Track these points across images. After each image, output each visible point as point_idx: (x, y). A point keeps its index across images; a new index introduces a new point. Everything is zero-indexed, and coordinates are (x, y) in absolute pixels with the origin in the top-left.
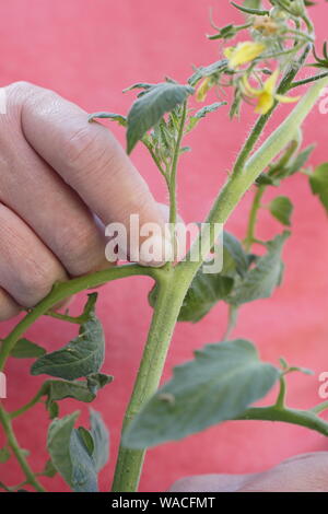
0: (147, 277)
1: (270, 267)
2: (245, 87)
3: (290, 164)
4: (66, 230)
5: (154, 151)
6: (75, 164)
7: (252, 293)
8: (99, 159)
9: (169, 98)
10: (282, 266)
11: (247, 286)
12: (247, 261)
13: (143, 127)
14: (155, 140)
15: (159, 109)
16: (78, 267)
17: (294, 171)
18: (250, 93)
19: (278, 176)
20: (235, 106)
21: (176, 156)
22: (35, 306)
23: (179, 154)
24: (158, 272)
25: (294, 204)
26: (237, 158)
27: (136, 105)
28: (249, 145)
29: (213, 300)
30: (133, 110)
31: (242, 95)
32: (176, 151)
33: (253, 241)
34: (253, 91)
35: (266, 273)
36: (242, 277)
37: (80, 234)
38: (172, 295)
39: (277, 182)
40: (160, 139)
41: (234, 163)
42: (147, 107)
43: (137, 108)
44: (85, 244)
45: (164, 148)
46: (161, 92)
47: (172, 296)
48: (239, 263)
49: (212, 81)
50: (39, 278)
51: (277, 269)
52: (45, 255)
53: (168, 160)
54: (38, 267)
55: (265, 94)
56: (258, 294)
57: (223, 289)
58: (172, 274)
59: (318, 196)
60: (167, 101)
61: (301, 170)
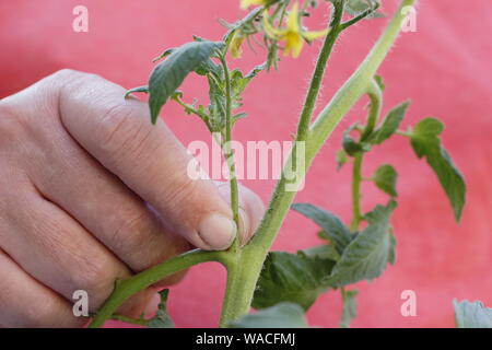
0: (215, 263)
1: (375, 242)
3: (379, 126)
4: (113, 218)
6: (108, 146)
7: (355, 272)
8: (135, 136)
9: (192, 55)
10: (393, 241)
13: (164, 91)
15: (181, 69)
19: (369, 141)
21: (228, 124)
22: (99, 310)
23: (232, 120)
24: (225, 256)
25: (398, 170)
26: (300, 118)
27: (157, 69)
28: (310, 101)
30: (154, 74)
31: (272, 42)
32: (228, 119)
37: (129, 221)
38: (241, 279)
39: (367, 146)
41: (297, 125)
42: (168, 69)
43: (158, 72)
44: (137, 233)
46: (183, 52)
47: (242, 281)
48: (338, 242)
50: (92, 276)
51: (386, 243)
52: (96, 249)
54: (88, 263)
55: (290, 33)
56: (364, 273)
58: (239, 256)
59: (424, 159)
60: (190, 59)
61: (398, 131)
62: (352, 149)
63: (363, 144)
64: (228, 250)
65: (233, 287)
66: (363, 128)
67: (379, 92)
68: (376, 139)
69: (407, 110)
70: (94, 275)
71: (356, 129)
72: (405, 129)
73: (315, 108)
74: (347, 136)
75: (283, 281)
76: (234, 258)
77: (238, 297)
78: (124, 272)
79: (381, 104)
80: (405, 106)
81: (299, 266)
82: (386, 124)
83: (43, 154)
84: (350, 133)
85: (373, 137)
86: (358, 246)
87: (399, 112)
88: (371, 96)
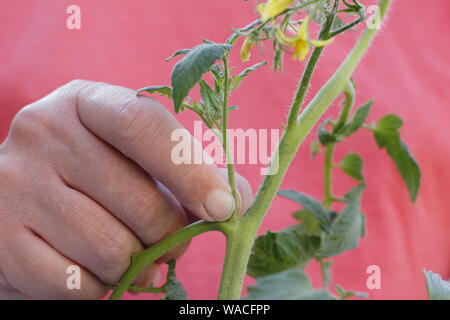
2: (281, 38)
3: (350, 120)
5: (205, 116)
8: (150, 125)
11: (334, 238)
12: (329, 218)
14: (204, 107)
15: (199, 67)
16: (151, 235)
17: (356, 127)
18: (286, 42)
19: (341, 133)
20: (277, 58)
21: (225, 114)
23: (228, 111)
24: (225, 225)
26: (290, 110)
27: (178, 67)
28: (299, 97)
29: (305, 260)
30: (176, 71)
31: (280, 46)
32: (225, 110)
33: (332, 200)
34: (288, 40)
35: (349, 224)
36: (328, 233)
37: (146, 201)
39: (340, 138)
40: (208, 105)
41: (288, 117)
42: (188, 67)
45: (214, 111)
46: (199, 52)
48: (321, 221)
49: (253, 38)
50: (115, 250)
51: (358, 220)
53: (219, 121)
57: (312, 248)
58: (238, 226)
59: (384, 149)
60: (206, 58)
61: (364, 125)
62: (326, 140)
63: (336, 135)
64: (227, 221)
65: (232, 252)
66: (335, 122)
67: (353, 91)
68: (348, 131)
69: (371, 108)
70: (116, 249)
71: (329, 123)
72: (369, 123)
73: (303, 102)
74: (323, 129)
75: (283, 256)
76: (234, 228)
77: (237, 261)
78: (138, 247)
79: (354, 101)
80: (370, 104)
81: (294, 243)
82: (355, 118)
83: (67, 149)
84: (325, 127)
85: (345, 130)
86: (341, 222)
87: (366, 109)
88: (347, 95)
